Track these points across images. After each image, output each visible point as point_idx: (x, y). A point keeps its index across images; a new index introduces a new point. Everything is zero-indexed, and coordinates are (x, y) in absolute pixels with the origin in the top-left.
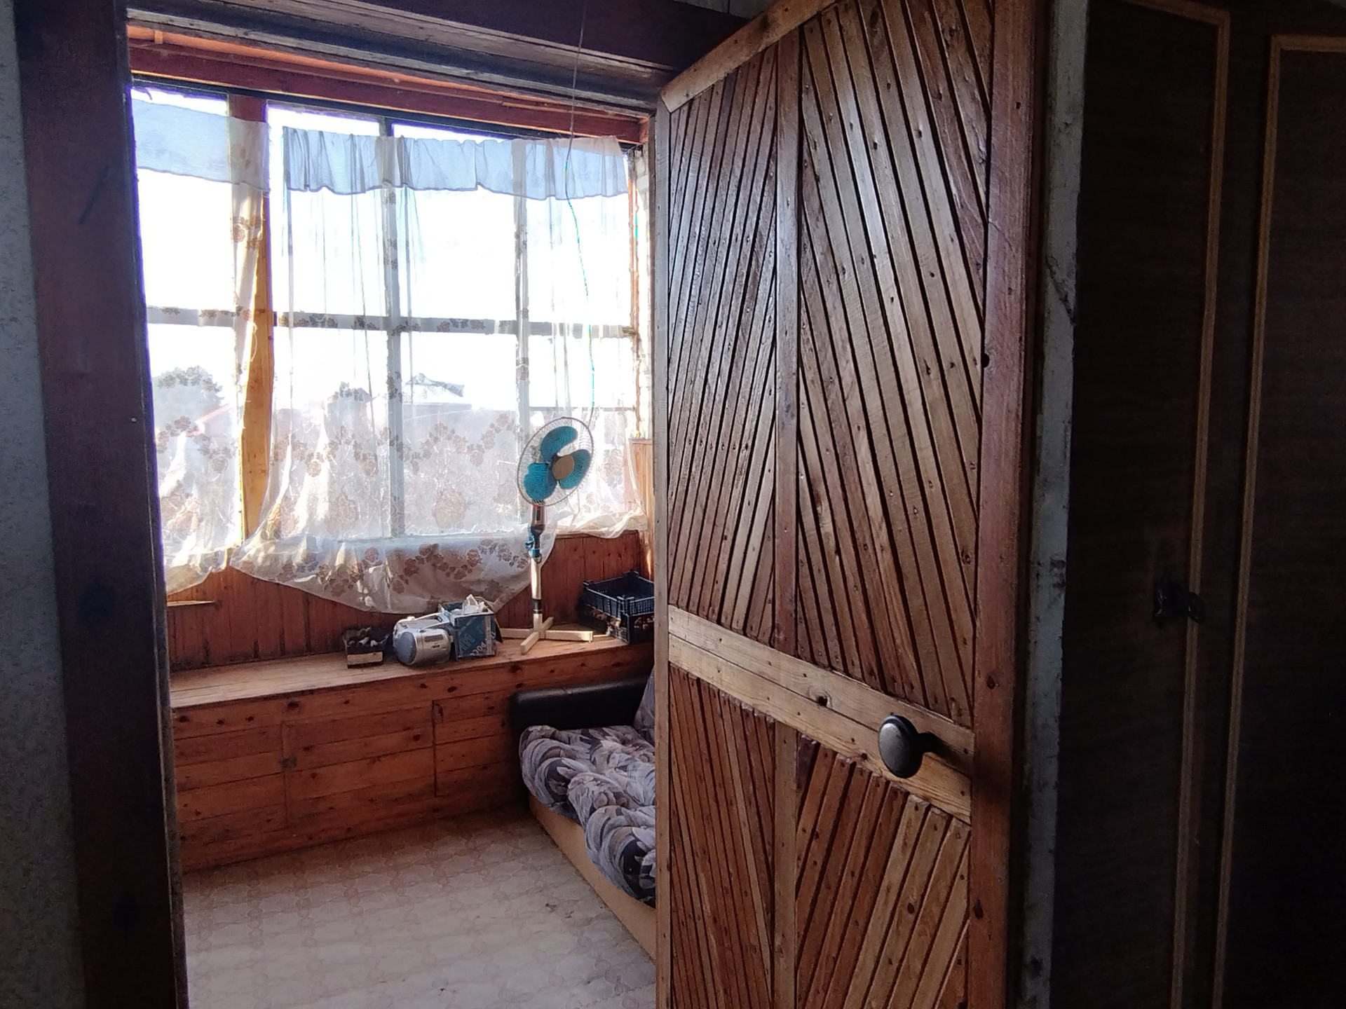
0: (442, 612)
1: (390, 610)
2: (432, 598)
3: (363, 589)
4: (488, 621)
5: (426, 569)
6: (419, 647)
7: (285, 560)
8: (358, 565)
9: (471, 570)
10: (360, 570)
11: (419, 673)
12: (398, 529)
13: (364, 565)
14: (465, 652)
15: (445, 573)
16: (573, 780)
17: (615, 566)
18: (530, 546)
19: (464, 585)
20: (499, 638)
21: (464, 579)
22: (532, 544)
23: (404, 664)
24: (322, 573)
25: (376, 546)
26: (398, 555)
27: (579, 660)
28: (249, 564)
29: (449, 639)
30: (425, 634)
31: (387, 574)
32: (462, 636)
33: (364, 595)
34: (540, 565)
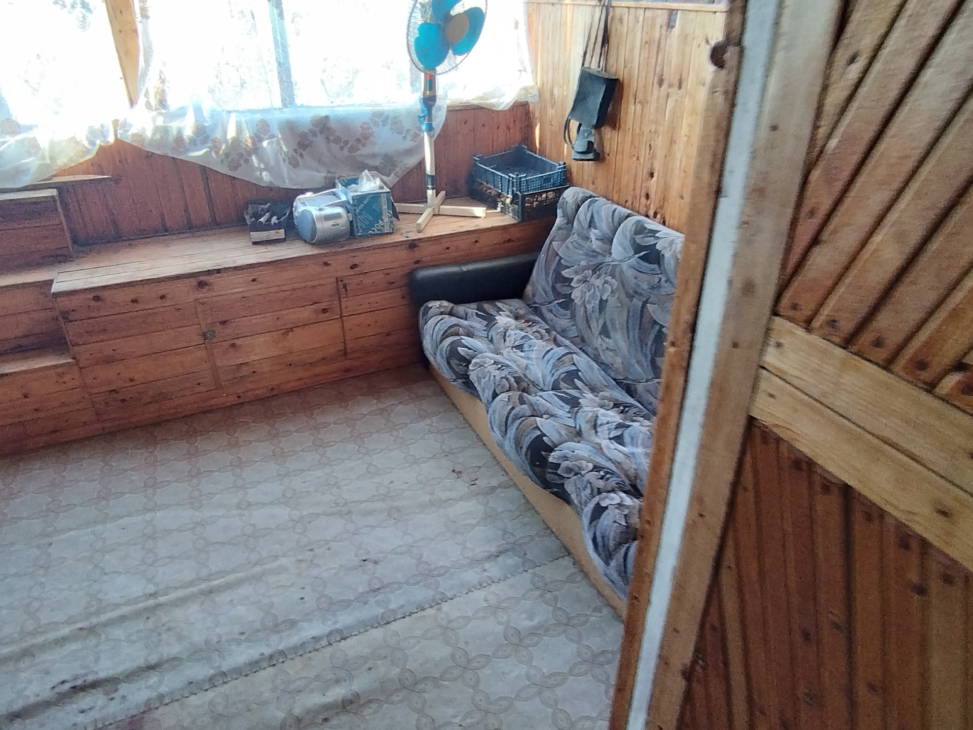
0: (339, 189)
1: (288, 185)
2: (329, 172)
3: (259, 164)
4: (384, 199)
5: (320, 142)
6: (319, 226)
7: (175, 132)
8: (251, 138)
9: (365, 144)
10: (254, 143)
11: (322, 251)
12: (288, 98)
13: (257, 139)
14: (364, 230)
15: (338, 147)
16: (473, 361)
17: (503, 139)
18: (422, 119)
19: (360, 159)
20: (396, 215)
21: (358, 153)
22: (424, 116)
23: (305, 241)
24: (215, 147)
25: (267, 117)
26: (290, 128)
27: (474, 237)
28: (139, 137)
29: (348, 217)
30: (323, 213)
31: (281, 148)
32: (359, 214)
33: (261, 170)
34: (434, 139)
